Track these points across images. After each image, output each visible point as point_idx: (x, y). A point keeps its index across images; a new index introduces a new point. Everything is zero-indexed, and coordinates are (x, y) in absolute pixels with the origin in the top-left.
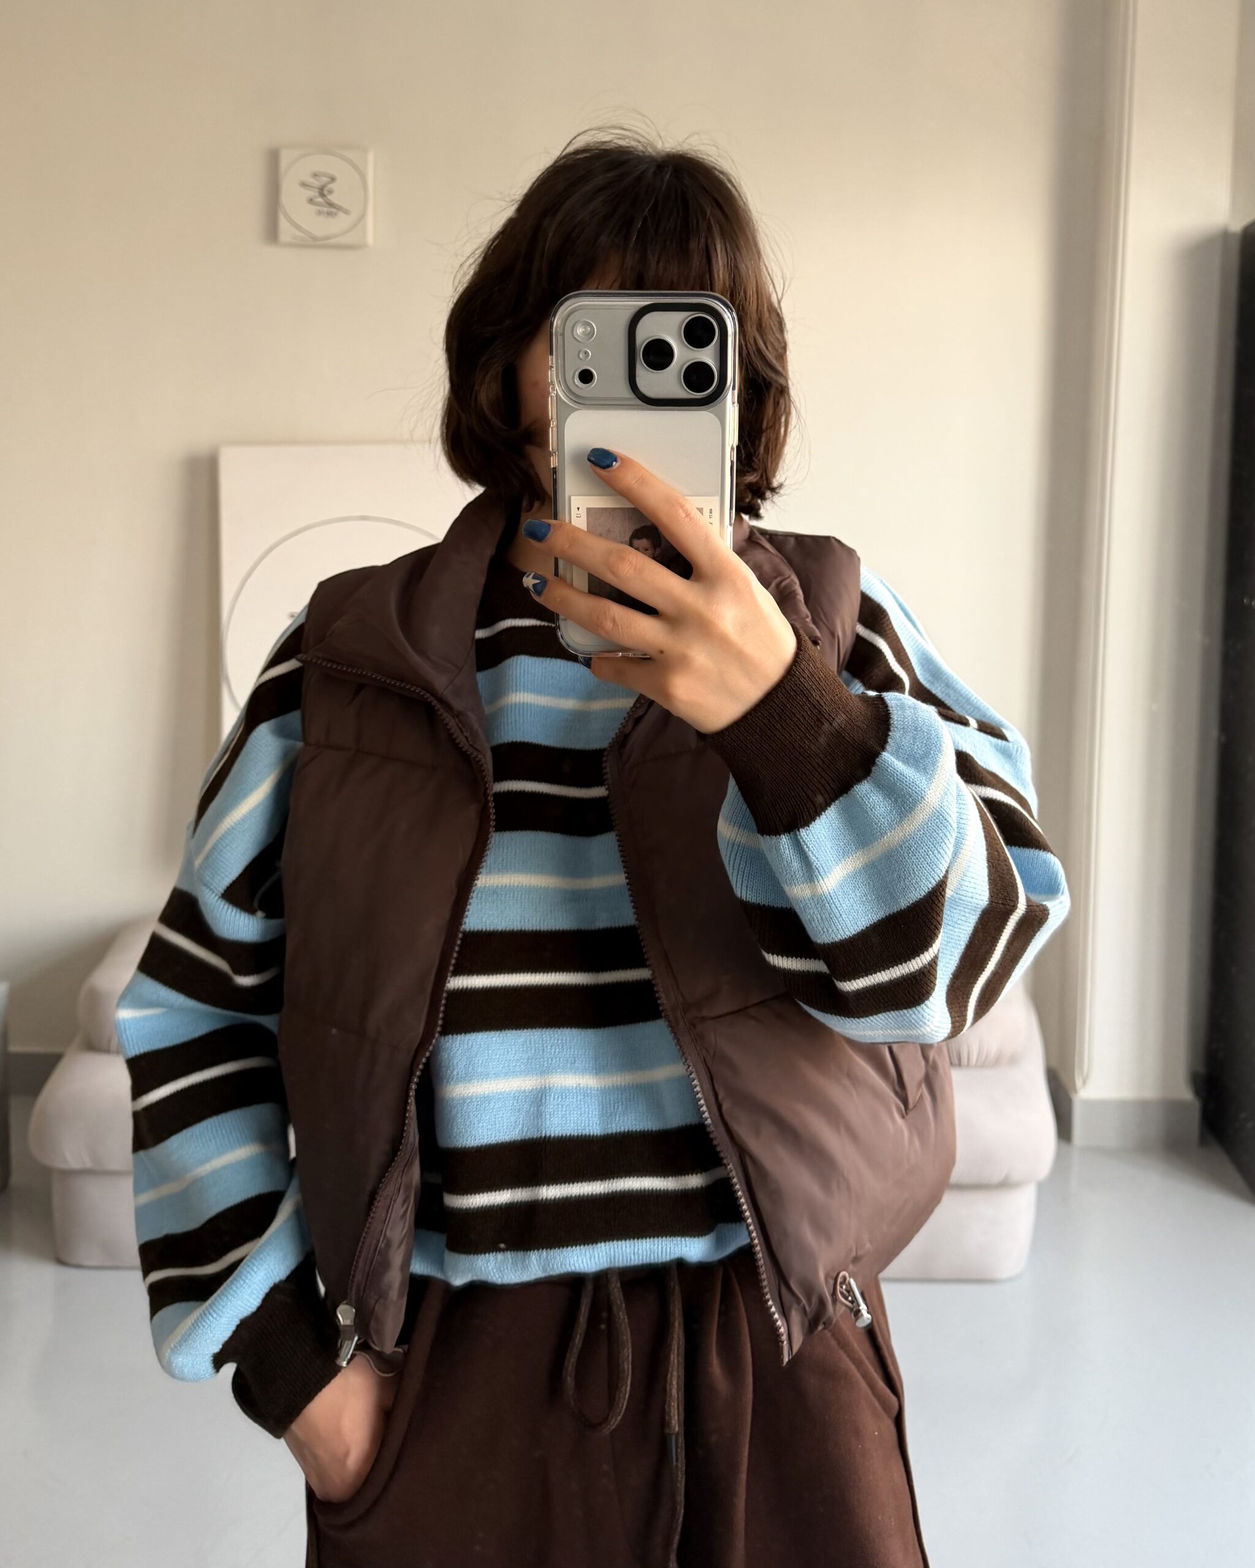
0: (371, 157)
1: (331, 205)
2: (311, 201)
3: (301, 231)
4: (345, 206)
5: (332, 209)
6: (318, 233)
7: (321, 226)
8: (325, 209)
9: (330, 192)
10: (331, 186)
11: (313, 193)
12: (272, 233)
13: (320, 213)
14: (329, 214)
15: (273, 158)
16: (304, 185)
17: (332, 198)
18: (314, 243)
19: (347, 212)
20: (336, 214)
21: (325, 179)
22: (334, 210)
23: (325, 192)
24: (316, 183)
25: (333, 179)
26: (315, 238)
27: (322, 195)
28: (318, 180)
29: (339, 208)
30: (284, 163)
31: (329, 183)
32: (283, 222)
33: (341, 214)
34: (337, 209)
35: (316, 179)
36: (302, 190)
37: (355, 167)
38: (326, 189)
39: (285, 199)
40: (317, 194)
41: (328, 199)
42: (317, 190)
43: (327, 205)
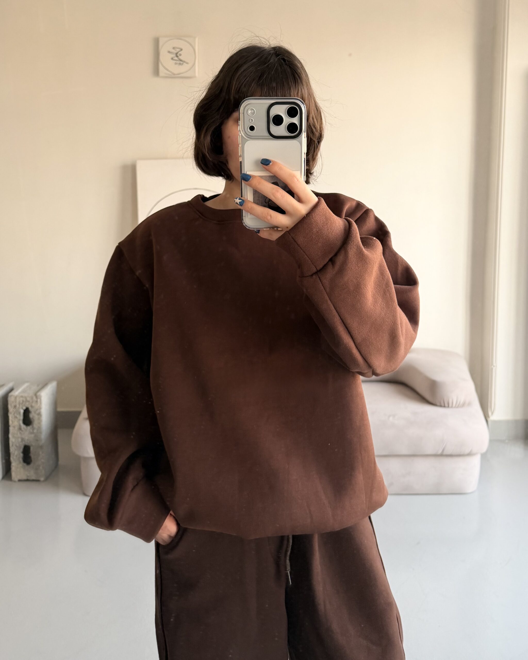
0: (197, 40)
1: (181, 60)
2: (172, 59)
3: (169, 72)
4: (186, 61)
5: (181, 62)
6: (176, 72)
7: (177, 69)
8: (178, 62)
9: (180, 55)
10: (180, 52)
11: (173, 56)
12: (156, 72)
13: (176, 64)
14: (180, 64)
15: (157, 42)
16: (169, 52)
17: (180, 57)
18: (173, 76)
19: (187, 63)
20: (183, 64)
21: (178, 50)
22: (182, 62)
23: (178, 55)
24: (175, 52)
25: (181, 50)
26: (174, 74)
27: (177, 56)
28: (175, 50)
29: (184, 62)
30: (161, 44)
31: (180, 51)
32: (161, 68)
33: (184, 63)
34: (183, 62)
35: (174, 50)
36: (168, 54)
37: (191, 45)
38: (178, 53)
39: (162, 58)
40: (175, 56)
41: (179, 58)
42: (175, 54)
43: (179, 61)
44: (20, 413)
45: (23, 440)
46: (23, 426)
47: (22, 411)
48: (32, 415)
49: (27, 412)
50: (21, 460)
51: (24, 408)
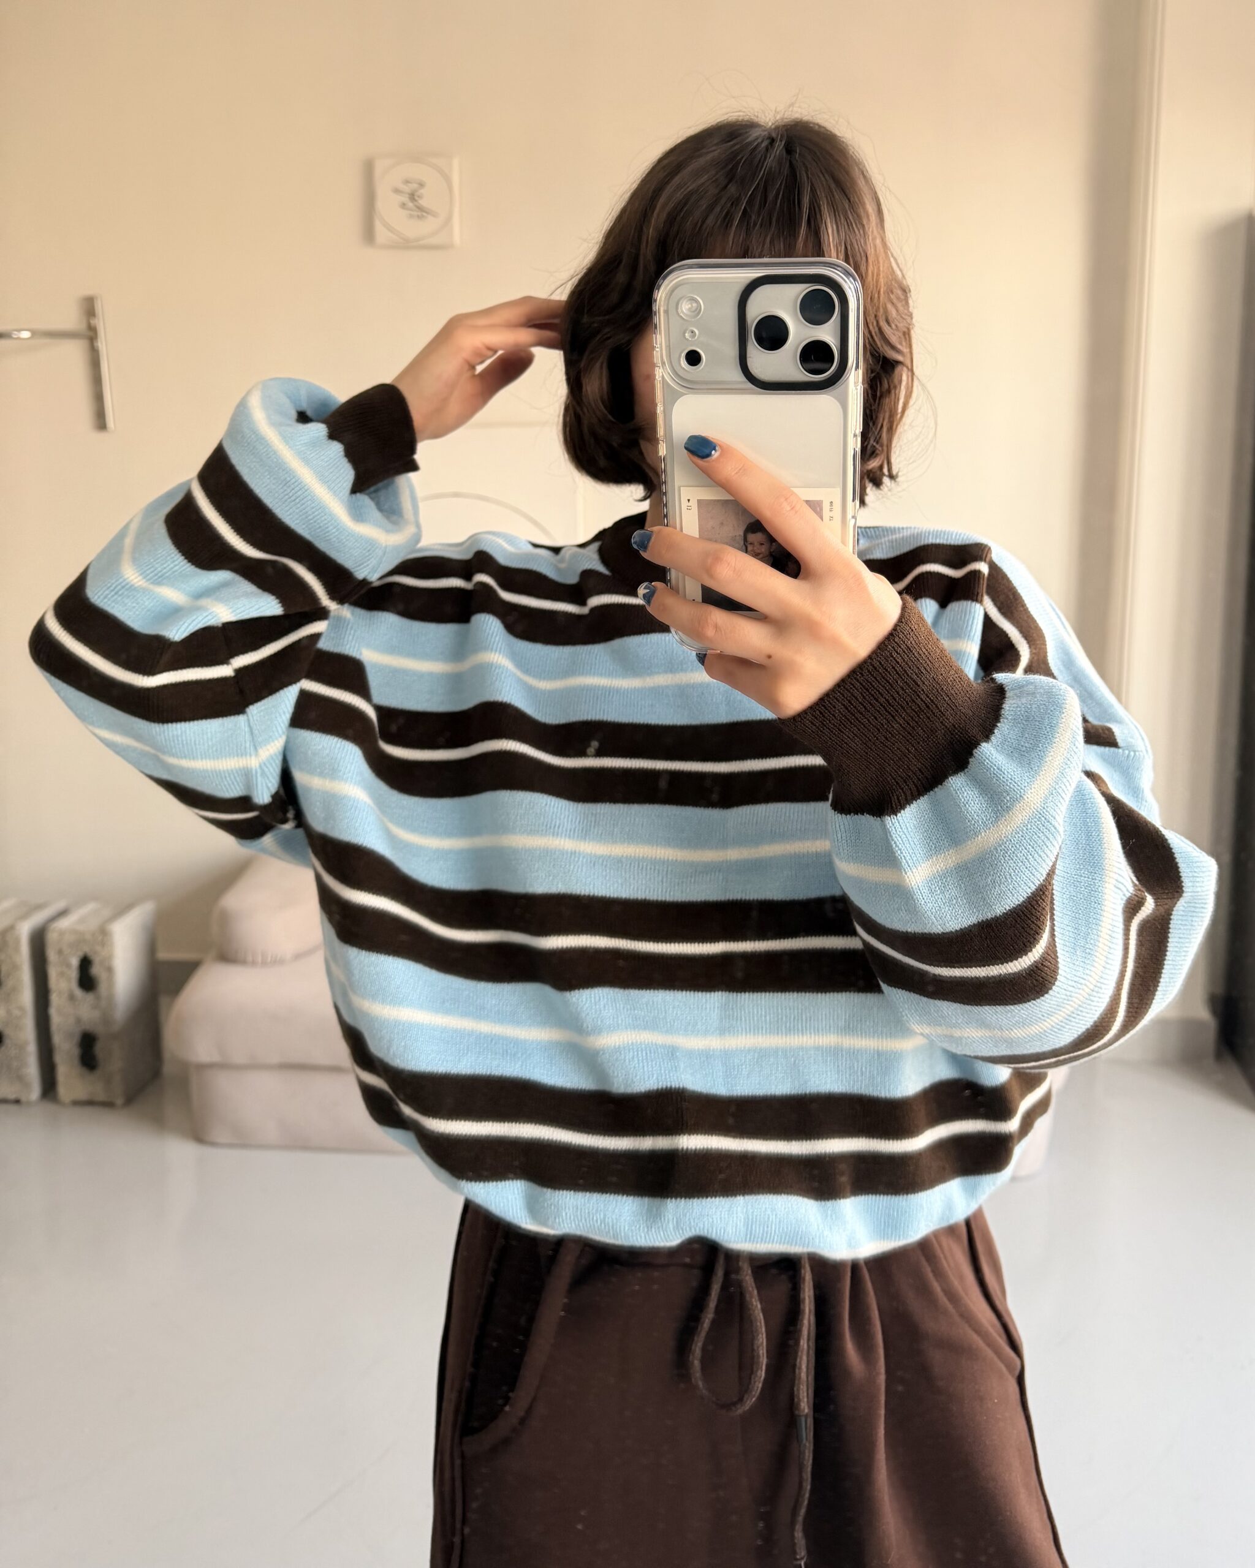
0: (456, 163)
1: (420, 208)
2: (403, 206)
3: (395, 234)
4: (433, 209)
6: (411, 235)
7: (412, 229)
8: (415, 213)
9: (420, 197)
10: (422, 191)
11: (405, 199)
12: (369, 235)
13: (411, 216)
14: (419, 217)
15: (368, 170)
17: (423, 202)
18: (406, 245)
19: (435, 215)
20: (424, 217)
21: (415, 186)
22: (423, 213)
23: (415, 197)
24: (407, 189)
25: (422, 185)
26: (408, 240)
27: (413, 200)
28: (409, 187)
29: (428, 211)
30: (378, 171)
31: (419, 188)
32: (379, 227)
33: (429, 217)
35: (407, 186)
36: (395, 196)
37: (441, 172)
38: (416, 194)
39: (380, 205)
40: (408, 199)
41: (418, 203)
42: (407, 196)
43: (417, 209)
44: (68, 966)
45: (79, 1020)
46: (78, 992)
47: (75, 962)
48: (96, 970)
49: (85, 964)
50: (76, 1061)
51: (80, 954)
